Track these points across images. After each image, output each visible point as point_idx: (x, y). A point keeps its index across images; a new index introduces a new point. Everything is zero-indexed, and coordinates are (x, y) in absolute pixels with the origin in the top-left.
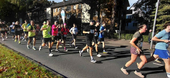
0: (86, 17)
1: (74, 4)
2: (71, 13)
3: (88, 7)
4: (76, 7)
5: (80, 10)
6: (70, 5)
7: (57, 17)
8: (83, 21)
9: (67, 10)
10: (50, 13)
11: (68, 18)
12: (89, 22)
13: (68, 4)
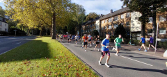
0: (136, 26)
1: (122, 13)
2: (118, 23)
3: (139, 14)
4: (123, 16)
5: (129, 19)
6: (117, 15)
7: (105, 27)
8: (132, 30)
9: (114, 20)
10: (99, 25)
11: (115, 28)
12: (140, 30)
13: (115, 14)
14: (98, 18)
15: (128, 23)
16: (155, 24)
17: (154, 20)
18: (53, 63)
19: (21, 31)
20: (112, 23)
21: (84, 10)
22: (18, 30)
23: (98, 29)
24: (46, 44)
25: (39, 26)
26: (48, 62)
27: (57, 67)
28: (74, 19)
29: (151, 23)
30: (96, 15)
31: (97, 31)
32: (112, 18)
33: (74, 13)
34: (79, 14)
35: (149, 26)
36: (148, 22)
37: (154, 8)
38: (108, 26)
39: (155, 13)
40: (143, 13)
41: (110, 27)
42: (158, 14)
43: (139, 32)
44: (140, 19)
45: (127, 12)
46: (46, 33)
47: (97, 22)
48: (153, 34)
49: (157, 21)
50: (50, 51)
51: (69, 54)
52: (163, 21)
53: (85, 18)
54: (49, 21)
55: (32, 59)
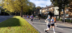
0: (57, 12)
1: (51, 7)
2: (49, 11)
3: (58, 8)
4: (51, 8)
5: (54, 9)
6: (49, 8)
7: (44, 13)
8: (55, 14)
9: (47, 10)
11: (48, 13)
12: (58, 14)
13: (48, 7)
14: (41, 8)
15: (53, 11)
16: (64, 12)
17: (64, 11)
18: (21, 28)
19: (7, 13)
20: (47, 11)
21: (35, 5)
22: (5, 13)
23: (41, 13)
24: (18, 20)
25: (15, 11)
26: (19, 28)
27: (23, 30)
28: (31, 9)
29: (63, 11)
30: (40, 7)
31: (40, 14)
32: (47, 9)
33: (31, 6)
34: (33, 6)
35: (62, 13)
36: (61, 11)
37: (64, 6)
38: (45, 12)
39: (64, 8)
40: (59, 8)
41: (46, 13)
42: (65, 8)
43: (58, 15)
44: (58, 10)
45: (53, 7)
46: (18, 14)
47: (41, 10)
48: (63, 16)
49: (65, 11)
50: (20, 23)
51: (28, 24)
52: (67, 11)
53: (36, 8)
54: (19, 9)
55: (12, 26)
